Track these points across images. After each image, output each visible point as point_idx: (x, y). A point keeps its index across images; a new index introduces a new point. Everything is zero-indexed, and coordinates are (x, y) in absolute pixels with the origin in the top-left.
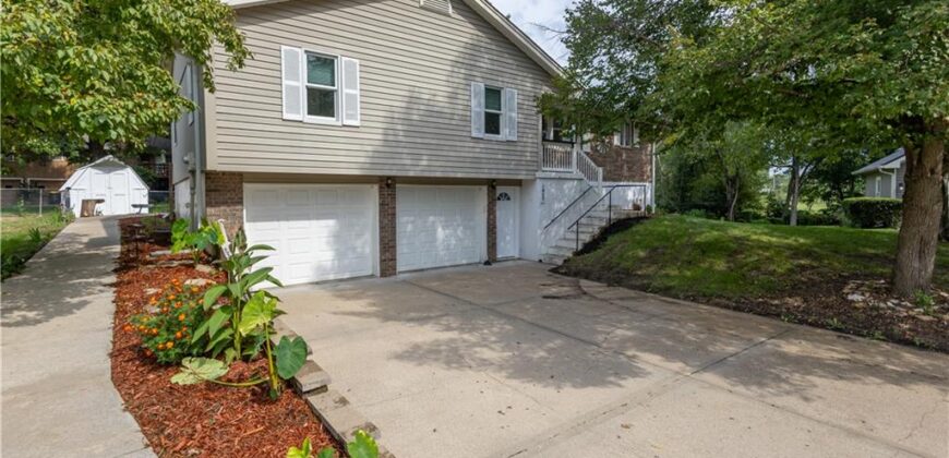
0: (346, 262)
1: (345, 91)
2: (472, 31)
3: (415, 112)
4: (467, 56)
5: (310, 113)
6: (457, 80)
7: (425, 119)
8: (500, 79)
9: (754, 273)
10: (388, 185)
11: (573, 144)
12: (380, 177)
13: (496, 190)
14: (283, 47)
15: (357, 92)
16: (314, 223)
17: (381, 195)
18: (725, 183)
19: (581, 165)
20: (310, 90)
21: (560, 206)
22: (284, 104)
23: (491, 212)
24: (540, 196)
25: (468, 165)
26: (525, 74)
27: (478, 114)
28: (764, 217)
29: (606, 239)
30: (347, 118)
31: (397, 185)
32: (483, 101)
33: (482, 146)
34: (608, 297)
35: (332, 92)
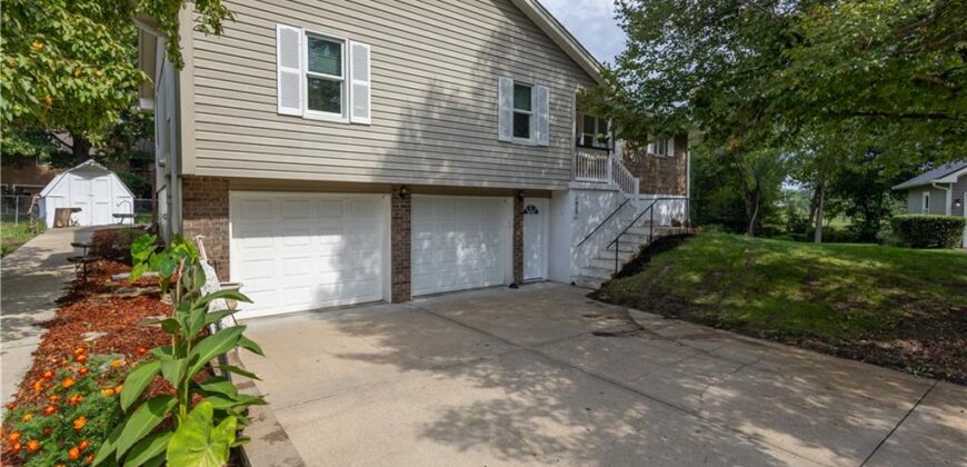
0: (353, 284)
1: (353, 81)
2: (499, 18)
3: (436, 109)
4: (495, 47)
5: (311, 106)
6: (482, 74)
7: (446, 118)
8: (531, 74)
9: (840, 305)
10: (402, 195)
11: (608, 150)
12: (392, 185)
13: (523, 201)
14: (279, 26)
15: (368, 84)
16: (315, 239)
17: (394, 207)
18: (744, 198)
19: (617, 176)
20: (311, 79)
21: (594, 220)
22: (280, 95)
23: (518, 226)
24: (573, 208)
25: (495, 173)
26: (558, 70)
27: (507, 113)
28: (785, 233)
29: (648, 260)
30: (355, 115)
31: (413, 195)
32: (511, 98)
33: (510, 150)
34: (672, 334)
35: (338, 83)
